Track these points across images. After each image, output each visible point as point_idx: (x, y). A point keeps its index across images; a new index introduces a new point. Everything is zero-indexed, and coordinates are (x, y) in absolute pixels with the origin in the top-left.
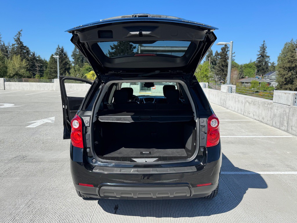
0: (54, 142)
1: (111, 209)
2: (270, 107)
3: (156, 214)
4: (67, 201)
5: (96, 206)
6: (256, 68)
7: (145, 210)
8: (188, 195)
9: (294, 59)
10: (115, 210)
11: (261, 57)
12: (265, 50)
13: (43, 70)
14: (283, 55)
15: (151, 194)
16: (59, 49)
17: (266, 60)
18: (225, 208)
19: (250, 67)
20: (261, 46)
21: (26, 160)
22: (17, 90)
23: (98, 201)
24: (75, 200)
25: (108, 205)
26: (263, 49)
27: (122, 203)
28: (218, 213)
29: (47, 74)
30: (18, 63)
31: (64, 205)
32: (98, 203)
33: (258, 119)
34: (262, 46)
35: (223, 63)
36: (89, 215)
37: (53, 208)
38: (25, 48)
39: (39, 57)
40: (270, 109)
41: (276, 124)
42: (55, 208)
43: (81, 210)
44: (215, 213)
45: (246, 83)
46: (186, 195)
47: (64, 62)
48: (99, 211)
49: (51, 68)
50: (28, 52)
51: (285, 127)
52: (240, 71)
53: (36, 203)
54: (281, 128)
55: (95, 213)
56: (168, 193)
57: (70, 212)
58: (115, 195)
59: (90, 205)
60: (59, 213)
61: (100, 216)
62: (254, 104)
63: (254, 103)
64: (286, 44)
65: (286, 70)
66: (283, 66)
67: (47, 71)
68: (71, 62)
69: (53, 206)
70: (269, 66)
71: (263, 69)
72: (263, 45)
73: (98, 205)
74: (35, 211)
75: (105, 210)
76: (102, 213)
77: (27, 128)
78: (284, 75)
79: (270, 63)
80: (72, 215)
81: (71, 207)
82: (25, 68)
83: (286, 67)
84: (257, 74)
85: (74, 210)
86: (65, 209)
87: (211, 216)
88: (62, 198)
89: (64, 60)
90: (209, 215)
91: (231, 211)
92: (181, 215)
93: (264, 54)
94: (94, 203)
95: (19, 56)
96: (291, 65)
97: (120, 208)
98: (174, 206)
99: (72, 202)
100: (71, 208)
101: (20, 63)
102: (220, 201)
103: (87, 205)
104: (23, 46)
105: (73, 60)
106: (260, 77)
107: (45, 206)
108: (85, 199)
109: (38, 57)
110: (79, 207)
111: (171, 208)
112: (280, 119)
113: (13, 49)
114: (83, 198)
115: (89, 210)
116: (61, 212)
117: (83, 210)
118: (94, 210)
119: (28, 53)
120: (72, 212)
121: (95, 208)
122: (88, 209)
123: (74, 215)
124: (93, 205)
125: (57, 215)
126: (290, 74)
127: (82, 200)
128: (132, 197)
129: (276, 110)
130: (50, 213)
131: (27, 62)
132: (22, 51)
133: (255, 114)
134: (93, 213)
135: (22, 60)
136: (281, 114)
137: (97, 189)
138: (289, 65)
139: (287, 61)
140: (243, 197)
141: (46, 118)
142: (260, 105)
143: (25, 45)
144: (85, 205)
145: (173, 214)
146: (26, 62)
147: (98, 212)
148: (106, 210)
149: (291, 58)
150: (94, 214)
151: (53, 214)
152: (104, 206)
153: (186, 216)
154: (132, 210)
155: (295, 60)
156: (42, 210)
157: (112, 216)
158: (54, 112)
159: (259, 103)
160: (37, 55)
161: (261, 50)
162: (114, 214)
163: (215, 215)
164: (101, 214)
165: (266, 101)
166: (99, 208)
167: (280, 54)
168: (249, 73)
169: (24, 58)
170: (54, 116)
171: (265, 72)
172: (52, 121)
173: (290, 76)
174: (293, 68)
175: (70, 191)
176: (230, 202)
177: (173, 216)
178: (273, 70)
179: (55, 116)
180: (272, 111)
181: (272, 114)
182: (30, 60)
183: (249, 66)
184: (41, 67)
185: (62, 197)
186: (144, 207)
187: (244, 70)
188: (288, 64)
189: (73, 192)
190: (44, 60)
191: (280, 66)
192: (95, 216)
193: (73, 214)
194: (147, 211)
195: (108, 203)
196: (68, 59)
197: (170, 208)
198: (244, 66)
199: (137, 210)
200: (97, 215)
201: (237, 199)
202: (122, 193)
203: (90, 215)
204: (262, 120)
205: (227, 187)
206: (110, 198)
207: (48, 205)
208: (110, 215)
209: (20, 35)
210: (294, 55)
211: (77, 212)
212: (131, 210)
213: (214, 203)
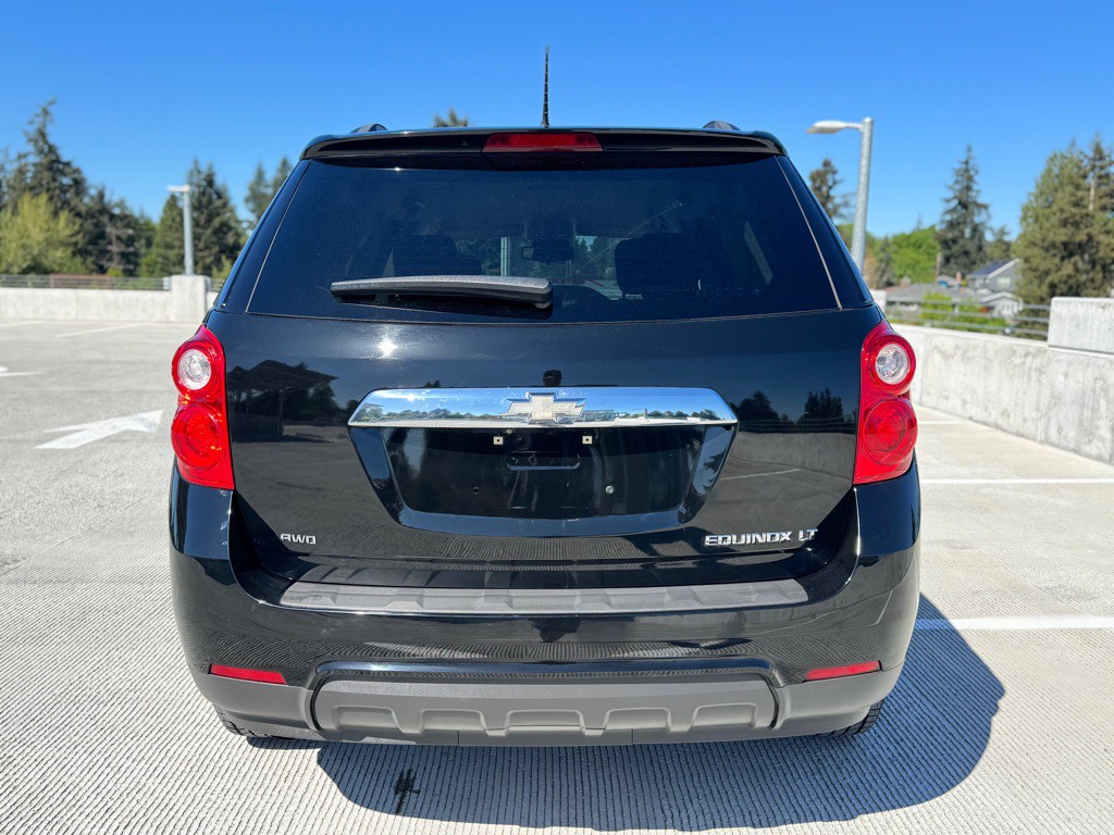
0: (144, 501)
1: (378, 790)
2: (1034, 366)
3: (596, 814)
4: (171, 752)
5: (307, 779)
6: (939, 247)
7: (542, 793)
8: (763, 722)
9: (1084, 211)
10: (396, 793)
11: (959, 208)
12: (972, 181)
13: (136, 254)
14: (1041, 200)
15: (576, 716)
16: (199, 172)
17: (977, 220)
18: (918, 784)
19: (918, 246)
20: (958, 166)
21: (11, 576)
22: (26, 319)
23: (317, 750)
24: (208, 749)
25: (363, 771)
26: (966, 177)
27: (430, 760)
28: (888, 805)
29: (151, 269)
30: (41, 227)
31: (156, 774)
32: (319, 762)
33: (981, 416)
34: (963, 166)
36: (269, 821)
37: (102, 786)
38: (67, 170)
39: (121, 204)
40: (1034, 375)
41: (1064, 433)
42: (109, 787)
43: (236, 797)
44: (874, 806)
45: (902, 303)
46: (750, 725)
47: (216, 222)
48: (322, 799)
49: (169, 246)
50: (79, 185)
51: (1100, 445)
52: (881, 260)
53: (22, 764)
54: (1086, 448)
55: (301, 811)
56: (663, 714)
57: (179, 804)
58: (392, 722)
59: (279, 773)
60: (124, 815)
61: (326, 823)
62: (966, 359)
63: (965, 352)
64: (1052, 160)
65: (1054, 255)
66: (1043, 240)
67: (154, 256)
68: (245, 225)
69: (103, 776)
70: (988, 243)
71: (966, 253)
72: (967, 163)
73: (320, 770)
74: (9, 805)
75: (351, 794)
76: (333, 810)
77: (43, 450)
78: (1047, 273)
79: (991, 229)
80: (190, 821)
81: (188, 780)
82: (67, 245)
83: (1053, 245)
84: (945, 270)
85: (200, 795)
86: (159, 790)
87: (858, 820)
88: (148, 740)
89: (218, 215)
90: (848, 815)
91: (949, 793)
92: (716, 817)
93: (968, 196)
94: (298, 762)
95: (44, 198)
96: (1073, 235)
97: (424, 786)
98: (680, 774)
99: (195, 759)
100: (185, 785)
101: (46, 227)
102: (892, 748)
103: (265, 771)
104: (57, 161)
105: (252, 217)
106: (955, 282)
107: (65, 779)
108: (256, 741)
109: (117, 205)
110: (224, 781)
111: (666, 782)
112: (1081, 414)
113: (21, 172)
114: (248, 738)
115: (274, 798)
116: (138, 807)
117: (244, 797)
118: (299, 794)
119: (77, 189)
120: (191, 809)
121: (303, 788)
122: (269, 792)
123: (199, 820)
124: (294, 771)
125: (116, 824)
126: (1068, 269)
127: (243, 748)
128: (482, 735)
129: (1061, 378)
130: (81, 810)
131: (74, 224)
132: (54, 180)
133: (968, 398)
134: (292, 808)
135: (55, 214)
136: (1084, 393)
137: (304, 693)
138: (1066, 234)
139: (1055, 220)
140: (993, 730)
141: (126, 415)
142: (990, 361)
143: (65, 159)
144: (257, 774)
145: (676, 814)
146: (70, 222)
147: (317, 808)
148: (354, 797)
149: (1074, 210)
150: (297, 817)
151: (98, 818)
152: (347, 776)
153: (740, 820)
154: (482, 794)
155: (1088, 215)
156: (46, 799)
157: (382, 824)
158: (162, 393)
159: (985, 353)
160: (112, 198)
161: (957, 182)
162: (392, 817)
163: (879, 814)
164: (330, 815)
165: (1017, 345)
166: (321, 784)
167: (1030, 194)
168: (913, 266)
169: (62, 208)
170: (157, 409)
171: (974, 263)
172: (150, 425)
173: (1069, 276)
174: (1080, 245)
175: (190, 706)
176: (935, 751)
177: (677, 822)
178: (1001, 258)
179: (162, 408)
180: (1044, 381)
181: (1046, 393)
182: (87, 213)
183: (912, 241)
184: (130, 241)
185: (152, 736)
186: (534, 782)
187: (894, 256)
188: (1063, 230)
189: (203, 713)
190: (142, 216)
191: (1031, 238)
192: (301, 827)
193: (194, 816)
194: (549, 799)
195: (368, 759)
196: (232, 211)
197: (660, 786)
198: (895, 243)
199: (504, 794)
200: (312, 820)
201: (967, 738)
202: (429, 715)
203: (277, 822)
204: (1000, 422)
205: (910, 685)
206: (368, 740)
207: (78, 773)
208: (375, 820)
209: (49, 118)
210: (1082, 199)
211: (216, 806)
212: (474, 796)
213: (863, 757)
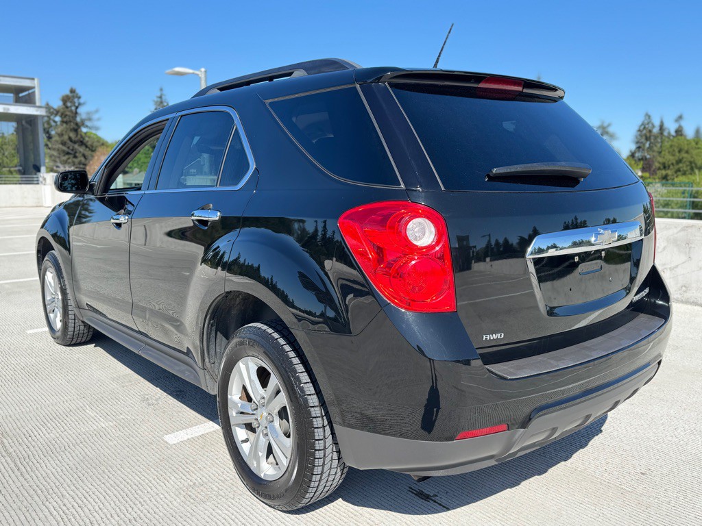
20: (156, 99)
35: (72, 135)
